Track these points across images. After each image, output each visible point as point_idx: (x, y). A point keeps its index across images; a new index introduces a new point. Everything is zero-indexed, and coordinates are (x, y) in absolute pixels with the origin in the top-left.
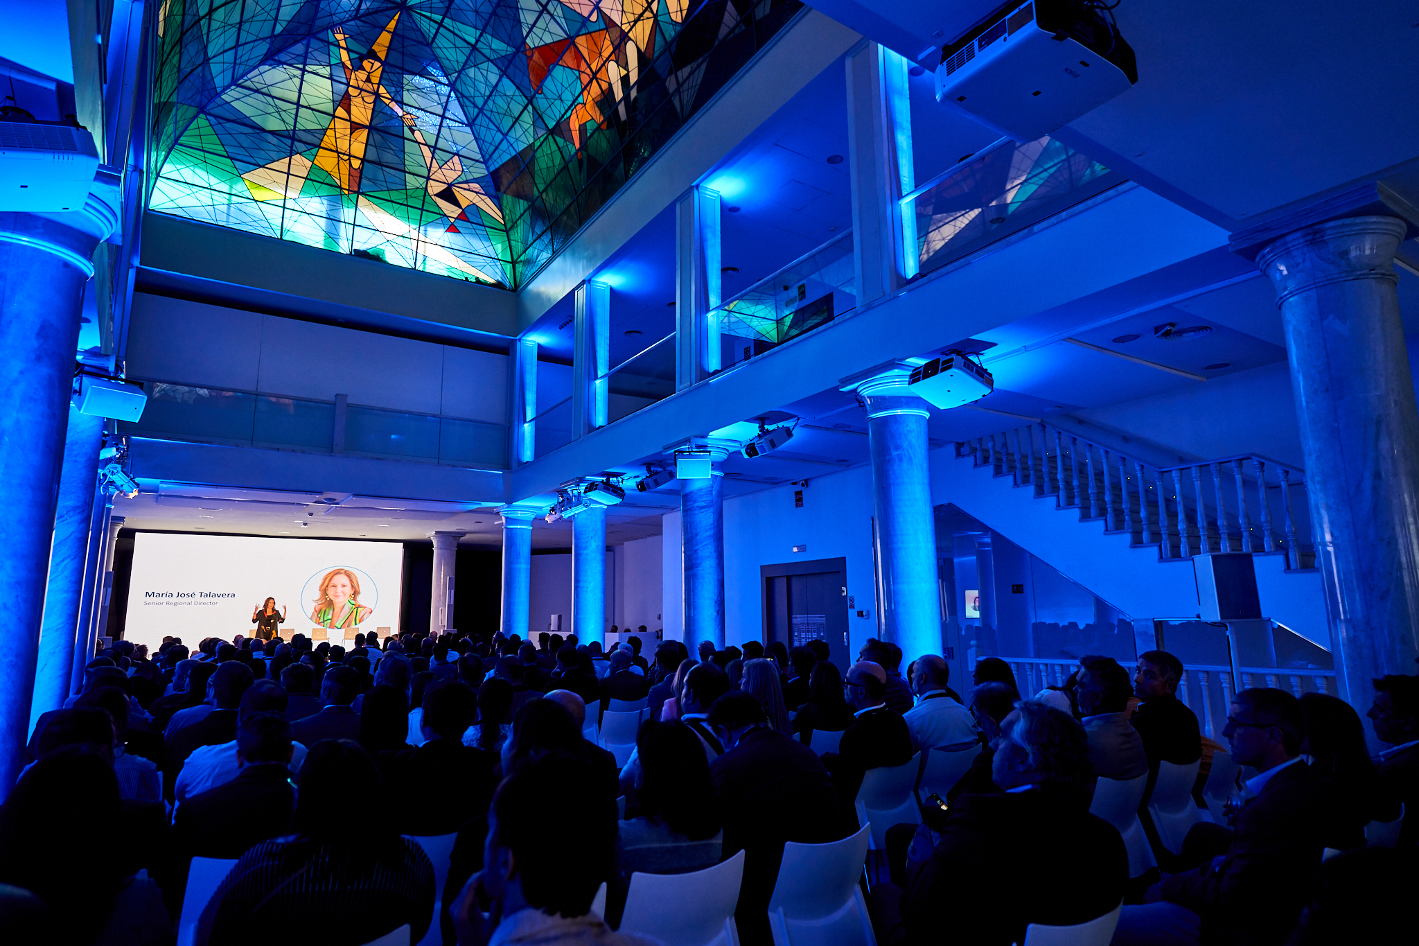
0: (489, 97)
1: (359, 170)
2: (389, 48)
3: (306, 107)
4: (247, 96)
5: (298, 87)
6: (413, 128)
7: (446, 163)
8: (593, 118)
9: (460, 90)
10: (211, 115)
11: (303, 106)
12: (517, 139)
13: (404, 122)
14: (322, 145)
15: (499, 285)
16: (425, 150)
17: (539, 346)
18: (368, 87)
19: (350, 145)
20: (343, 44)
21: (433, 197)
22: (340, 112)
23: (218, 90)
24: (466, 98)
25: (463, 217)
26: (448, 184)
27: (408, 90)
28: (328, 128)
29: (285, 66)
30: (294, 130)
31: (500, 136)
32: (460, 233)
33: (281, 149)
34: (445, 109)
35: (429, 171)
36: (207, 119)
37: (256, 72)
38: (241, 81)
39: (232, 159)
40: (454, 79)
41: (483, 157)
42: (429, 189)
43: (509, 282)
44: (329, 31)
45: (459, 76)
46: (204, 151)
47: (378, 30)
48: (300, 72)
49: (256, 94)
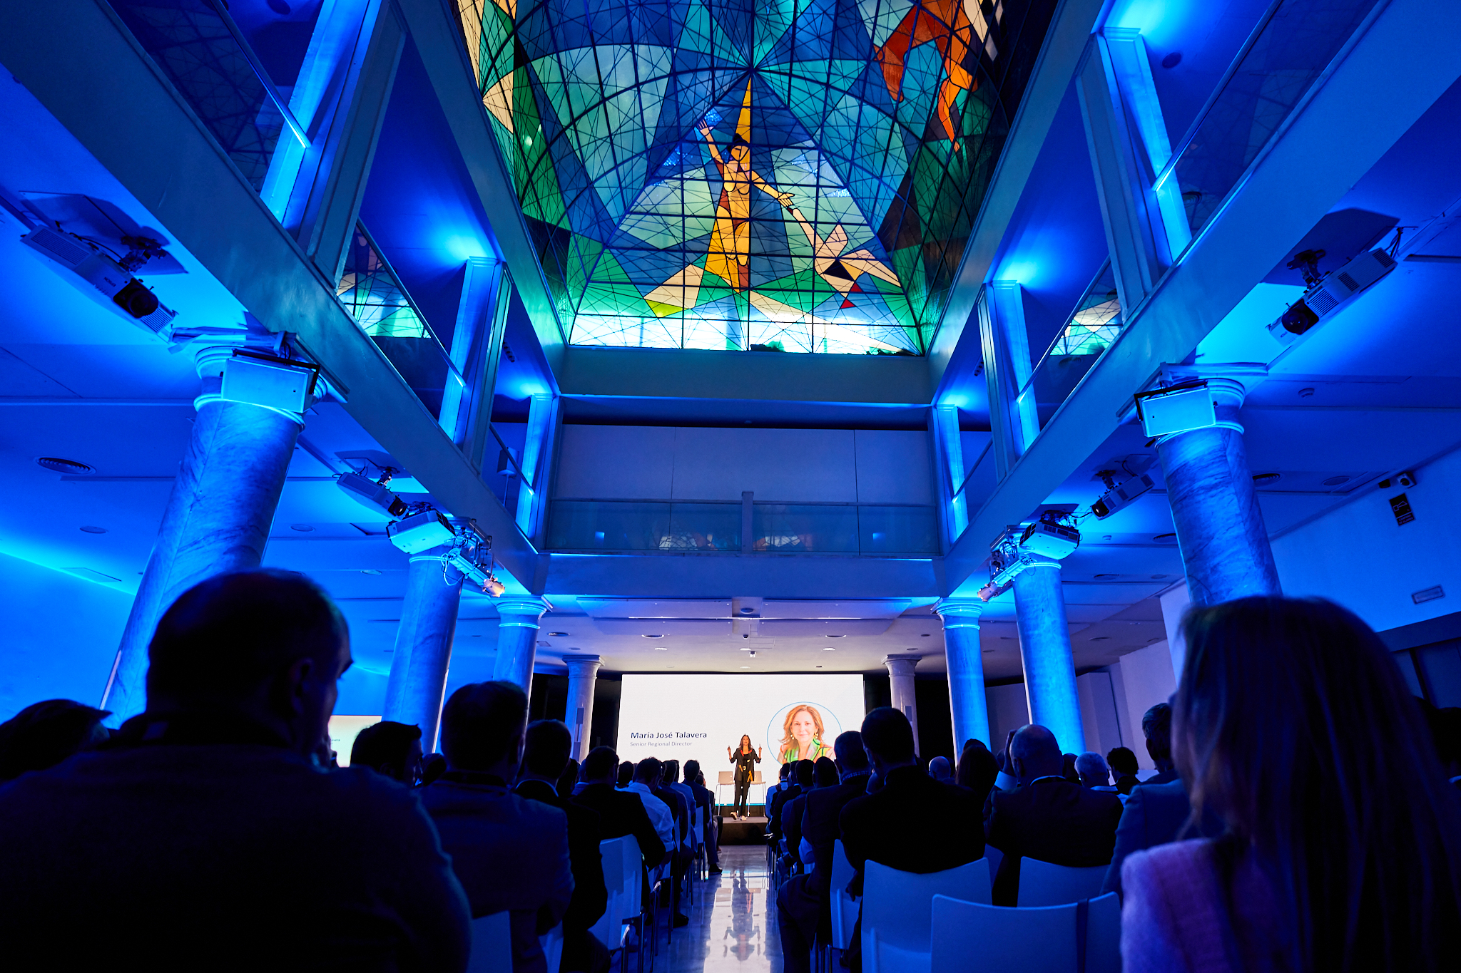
0: (855, 141)
1: (747, 266)
2: (751, 126)
3: (691, 216)
4: (640, 220)
5: (681, 198)
6: (791, 207)
7: (829, 236)
8: (961, 88)
9: (828, 149)
10: (613, 248)
11: (688, 216)
12: (892, 176)
13: (781, 204)
14: (710, 250)
15: (904, 353)
16: (806, 227)
17: (960, 410)
18: (741, 177)
19: (735, 243)
20: (710, 138)
21: (822, 275)
22: (722, 212)
23: (616, 221)
24: (835, 154)
25: (856, 289)
26: (835, 258)
27: (778, 168)
28: (713, 232)
29: (666, 181)
30: (684, 242)
31: (876, 182)
32: (855, 306)
33: (675, 264)
34: (818, 177)
35: (814, 249)
36: (611, 253)
37: (643, 195)
38: (633, 207)
39: (634, 284)
40: (819, 137)
41: (866, 218)
42: (817, 268)
43: (915, 347)
44: (695, 129)
45: (822, 131)
46: (612, 283)
47: (736, 109)
48: (679, 182)
49: (647, 216)
